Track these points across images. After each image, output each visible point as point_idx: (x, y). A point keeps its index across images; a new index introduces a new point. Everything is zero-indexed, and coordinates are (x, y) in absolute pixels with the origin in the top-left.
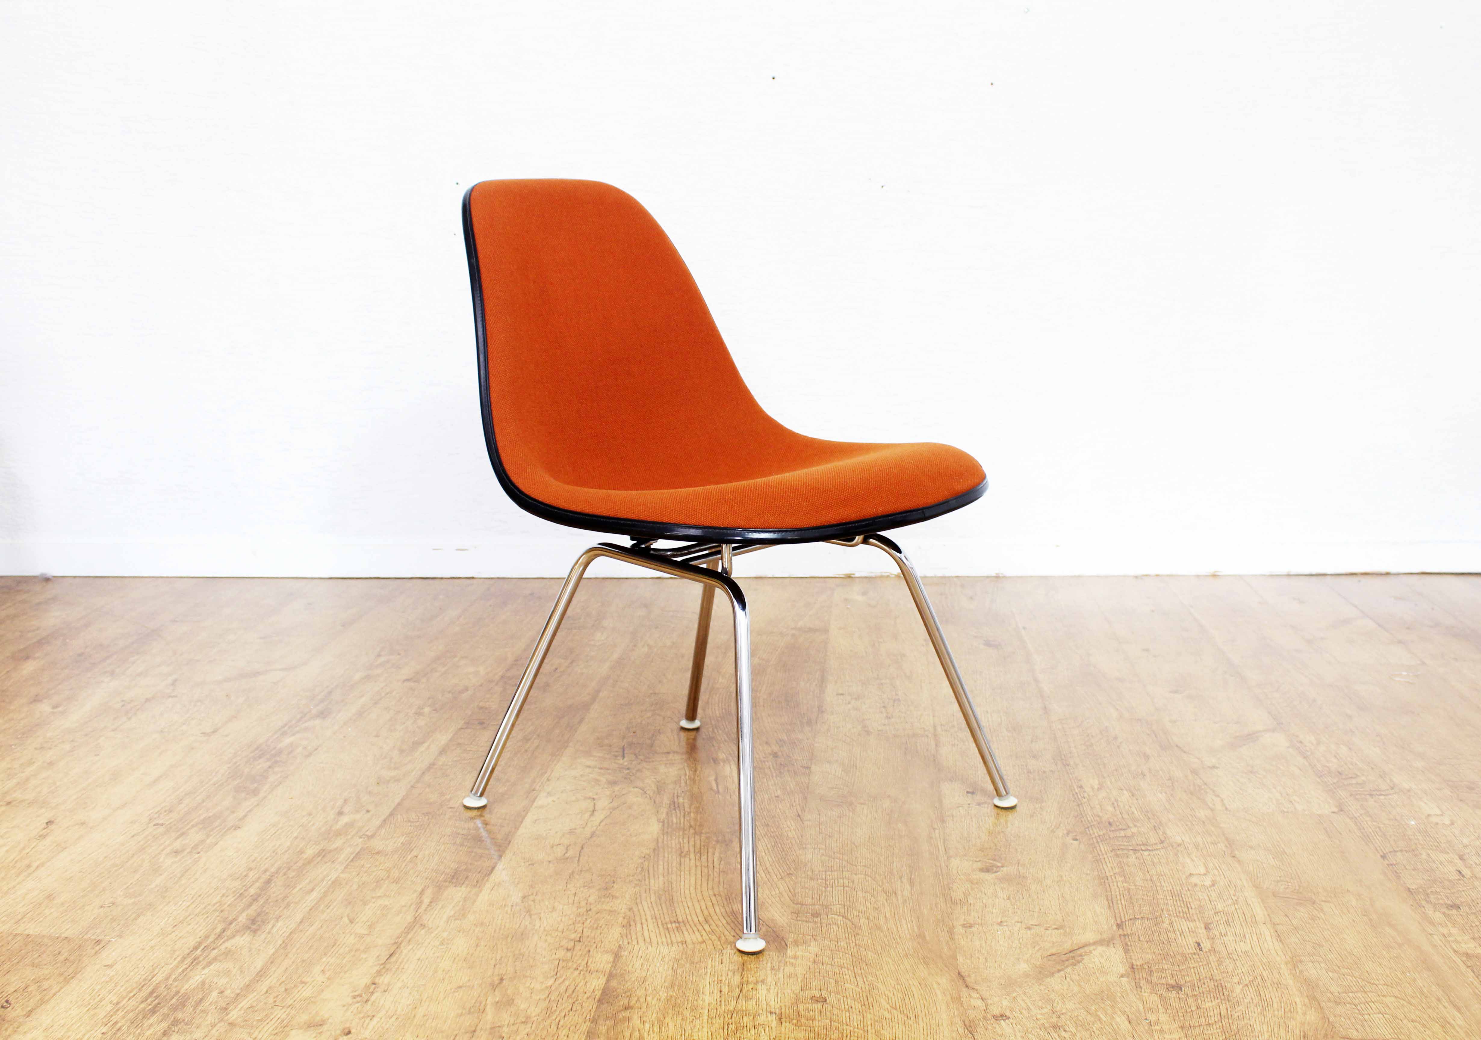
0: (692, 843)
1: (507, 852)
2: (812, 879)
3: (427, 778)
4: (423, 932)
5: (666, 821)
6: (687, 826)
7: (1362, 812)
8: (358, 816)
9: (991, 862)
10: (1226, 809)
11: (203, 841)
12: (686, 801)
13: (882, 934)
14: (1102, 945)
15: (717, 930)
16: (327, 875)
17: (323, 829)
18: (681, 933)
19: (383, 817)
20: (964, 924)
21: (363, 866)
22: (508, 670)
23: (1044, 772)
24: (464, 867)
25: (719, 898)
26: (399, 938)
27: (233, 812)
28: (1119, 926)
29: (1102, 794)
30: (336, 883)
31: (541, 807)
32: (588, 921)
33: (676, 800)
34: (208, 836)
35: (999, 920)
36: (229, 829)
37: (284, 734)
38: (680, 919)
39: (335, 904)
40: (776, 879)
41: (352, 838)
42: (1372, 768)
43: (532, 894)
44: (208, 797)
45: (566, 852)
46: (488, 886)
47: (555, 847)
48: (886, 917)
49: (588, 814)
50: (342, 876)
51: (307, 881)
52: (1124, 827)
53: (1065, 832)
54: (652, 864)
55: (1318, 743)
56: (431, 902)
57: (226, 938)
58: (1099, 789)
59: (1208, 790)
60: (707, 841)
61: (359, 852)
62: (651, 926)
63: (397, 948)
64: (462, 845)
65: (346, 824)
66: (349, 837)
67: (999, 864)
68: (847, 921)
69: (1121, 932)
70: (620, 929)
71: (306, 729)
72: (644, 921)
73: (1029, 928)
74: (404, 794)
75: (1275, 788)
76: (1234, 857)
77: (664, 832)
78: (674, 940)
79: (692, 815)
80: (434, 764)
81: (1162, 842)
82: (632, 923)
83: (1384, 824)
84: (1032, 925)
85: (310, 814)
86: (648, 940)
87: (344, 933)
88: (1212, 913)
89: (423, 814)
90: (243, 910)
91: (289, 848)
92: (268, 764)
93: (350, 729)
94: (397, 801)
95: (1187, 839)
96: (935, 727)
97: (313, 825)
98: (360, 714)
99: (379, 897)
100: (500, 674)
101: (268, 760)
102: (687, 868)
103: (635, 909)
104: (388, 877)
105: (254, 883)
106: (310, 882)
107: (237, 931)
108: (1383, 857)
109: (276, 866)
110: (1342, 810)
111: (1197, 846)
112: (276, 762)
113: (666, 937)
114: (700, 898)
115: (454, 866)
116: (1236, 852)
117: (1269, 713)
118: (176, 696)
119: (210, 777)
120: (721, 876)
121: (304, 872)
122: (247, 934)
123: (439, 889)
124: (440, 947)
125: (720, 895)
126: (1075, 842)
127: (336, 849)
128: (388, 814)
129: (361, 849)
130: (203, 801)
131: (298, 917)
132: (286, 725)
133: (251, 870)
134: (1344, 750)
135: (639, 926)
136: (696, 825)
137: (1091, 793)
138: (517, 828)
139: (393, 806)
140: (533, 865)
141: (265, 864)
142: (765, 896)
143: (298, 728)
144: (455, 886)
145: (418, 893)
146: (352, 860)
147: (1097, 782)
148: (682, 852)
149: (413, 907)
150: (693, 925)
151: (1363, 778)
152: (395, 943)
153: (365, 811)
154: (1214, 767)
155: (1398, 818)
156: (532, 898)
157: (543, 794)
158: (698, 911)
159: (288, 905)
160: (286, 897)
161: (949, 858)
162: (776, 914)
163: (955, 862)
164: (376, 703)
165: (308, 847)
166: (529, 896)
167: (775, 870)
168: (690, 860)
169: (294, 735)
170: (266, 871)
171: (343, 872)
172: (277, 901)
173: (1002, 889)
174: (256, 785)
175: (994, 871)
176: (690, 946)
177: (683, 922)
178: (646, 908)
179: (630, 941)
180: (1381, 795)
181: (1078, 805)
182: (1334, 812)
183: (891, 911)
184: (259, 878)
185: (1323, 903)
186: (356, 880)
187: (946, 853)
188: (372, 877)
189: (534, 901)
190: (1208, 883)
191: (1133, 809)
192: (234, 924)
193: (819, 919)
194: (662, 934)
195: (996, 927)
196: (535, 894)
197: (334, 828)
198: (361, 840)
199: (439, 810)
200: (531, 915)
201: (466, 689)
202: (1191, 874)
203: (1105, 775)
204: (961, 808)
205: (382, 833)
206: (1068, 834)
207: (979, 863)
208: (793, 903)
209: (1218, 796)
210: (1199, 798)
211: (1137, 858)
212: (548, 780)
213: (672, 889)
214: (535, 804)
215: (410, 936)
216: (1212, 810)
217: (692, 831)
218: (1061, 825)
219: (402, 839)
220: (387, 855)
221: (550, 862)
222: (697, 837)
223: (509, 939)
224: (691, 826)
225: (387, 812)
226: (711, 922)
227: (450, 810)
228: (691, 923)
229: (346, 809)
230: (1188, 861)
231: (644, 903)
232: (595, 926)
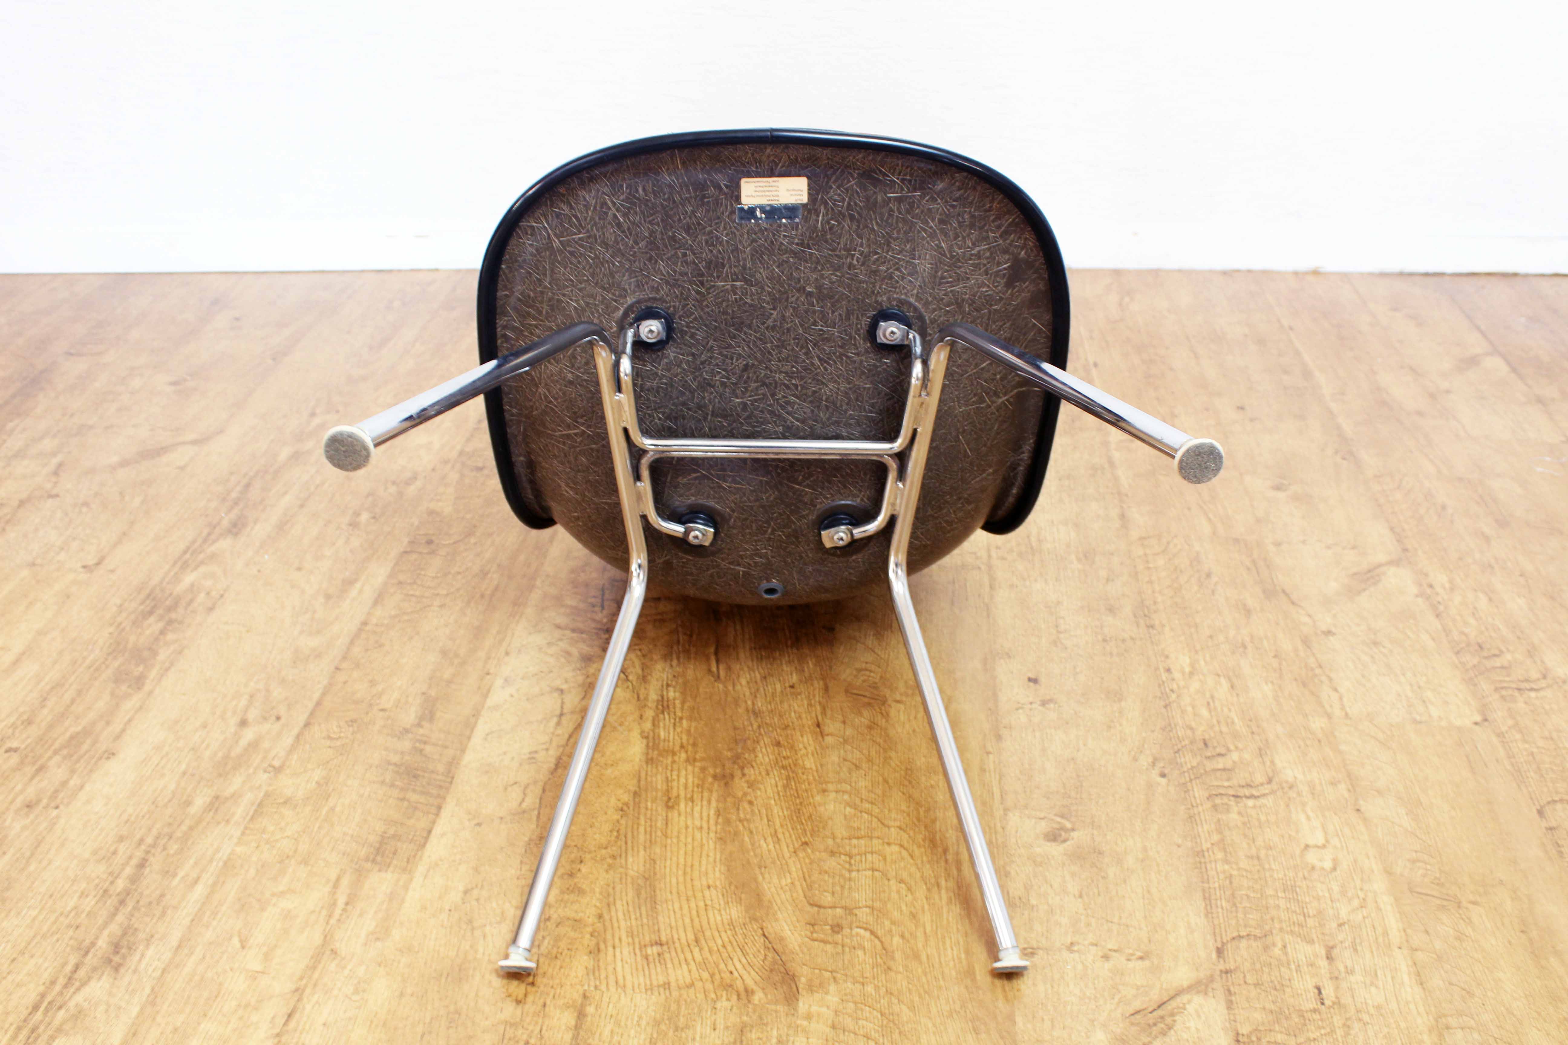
0: (683, 780)
1: (448, 800)
2: (832, 853)
3: (356, 650)
4: (333, 966)
5: (651, 734)
6: (677, 748)
7: (1510, 722)
8: (266, 727)
9: (1059, 819)
10: (1347, 714)
11: (64, 784)
12: (677, 694)
13: (920, 970)
14: (1198, 992)
15: (710, 958)
16: (218, 850)
17: (220, 754)
18: (663, 966)
19: (295, 731)
20: (1025, 949)
21: (264, 831)
22: (468, 440)
23: (1124, 640)
24: (392, 831)
25: (714, 892)
26: (301, 978)
27: (108, 723)
28: (1220, 952)
29: (1195, 685)
30: (229, 866)
31: (496, 708)
32: (546, 941)
33: (665, 693)
34: (73, 771)
35: (1069, 941)
36: (100, 758)
37: (185, 566)
38: (664, 939)
39: (224, 908)
40: (787, 855)
41: (254, 773)
42: (1519, 638)
43: (477, 886)
44: (80, 692)
45: (523, 800)
46: (421, 869)
47: (510, 789)
48: (925, 933)
49: (555, 720)
50: (239, 849)
51: (192, 862)
52: (1223, 751)
53: (1150, 760)
54: (630, 823)
55: (1452, 589)
56: (347, 904)
57: (77, 984)
58: (1191, 674)
59: (1324, 678)
60: (702, 775)
61: (262, 801)
62: (626, 951)
63: (298, 1000)
64: (392, 785)
65: (249, 744)
66: (251, 770)
67: (1069, 825)
68: (877, 941)
69: (1222, 966)
70: (586, 958)
71: (213, 557)
72: (617, 941)
73: (1106, 957)
74: (325, 682)
75: (1404, 675)
76: (1358, 810)
77: (649, 761)
78: (655, 983)
79: (685, 722)
80: (365, 623)
81: (1270, 781)
82: (602, 946)
83: (1538, 748)
84: (1110, 950)
85: (204, 726)
86: (621, 982)
87: (231, 970)
88: (1334, 925)
89: (346, 722)
90: (106, 924)
91: (174, 793)
92: (161, 625)
93: (266, 557)
94: (317, 695)
95: (1300, 777)
96: (989, 550)
97: (207, 747)
98: (282, 527)
99: (283, 893)
100: (458, 447)
101: (161, 618)
102: (675, 833)
103: (607, 917)
104: (295, 851)
105: (124, 865)
106: (196, 863)
107: (94, 969)
108: (1540, 813)
109: (155, 831)
110: (1486, 720)
111: (1312, 786)
112: (170, 622)
113: (644, 975)
114: (690, 893)
115: (380, 827)
116: (1361, 802)
117: (1392, 529)
118: (57, 496)
119: (85, 654)
120: (718, 846)
121: (190, 842)
122: (106, 973)
123: (360, 874)
124: (355, 998)
125: (716, 887)
126: (1163, 781)
127: (233, 796)
128: (302, 724)
129: (264, 796)
130: (73, 701)
131: (174, 940)
132: (188, 548)
133: (122, 841)
134: (1483, 603)
135: (610, 949)
136: (688, 743)
137: (1182, 683)
138: (463, 751)
139: (311, 705)
140: (479, 824)
141: (140, 829)
142: (773, 889)
143: (202, 556)
144: (380, 870)
145: (331, 884)
146: (252, 818)
147: (1188, 661)
148: (669, 799)
149: (324, 913)
150: (679, 950)
151: (1508, 657)
152: (297, 990)
153: (274, 718)
154: (1329, 633)
155: (1554, 735)
156: (475, 892)
157: (499, 682)
158: (687, 920)
159: (164, 913)
160: (162, 895)
161: (1006, 810)
162: (786, 928)
163: (1014, 818)
164: (302, 506)
165: (198, 792)
166: (472, 889)
167: (787, 835)
168: (680, 815)
169: (196, 568)
170: (141, 841)
171: (238, 844)
172: (150, 903)
173: (1073, 875)
174: (141, 668)
175: (1062, 839)
176: (675, 994)
177: (667, 943)
178: (620, 914)
179: (598, 983)
180: (1532, 689)
181: (1166, 707)
182: (1476, 723)
183: (932, 921)
184: (130, 858)
185: (1470, 906)
186: (254, 859)
187: (1002, 803)
188: (275, 852)
189: (478, 900)
190: (1328, 865)
191: (1233, 715)
192: (90, 955)
193: (840, 936)
194: (640, 967)
195: (1066, 954)
196: (479, 886)
197: (233, 754)
198: (266, 775)
199: (367, 713)
200: (473, 929)
201: (415, 478)
202: (1307, 846)
203: (1198, 647)
204: (1020, 711)
205: (293, 762)
206: (1154, 764)
207: (1043, 824)
208: (808, 902)
209: (1336, 690)
210: (1312, 693)
211: (1240, 813)
212: (507, 654)
213: (655, 874)
214: (490, 702)
215: (316, 975)
216: (1329, 716)
217: (683, 755)
218: (1146, 746)
219: (318, 774)
220: (295, 807)
221: (501, 818)
222: (690, 768)
223: (443, 980)
224: (682, 746)
225: (302, 719)
226: (703, 942)
227: (381, 713)
228: (677, 945)
229: (252, 715)
230: (1303, 818)
231: (618, 903)
232: (555, 951)
